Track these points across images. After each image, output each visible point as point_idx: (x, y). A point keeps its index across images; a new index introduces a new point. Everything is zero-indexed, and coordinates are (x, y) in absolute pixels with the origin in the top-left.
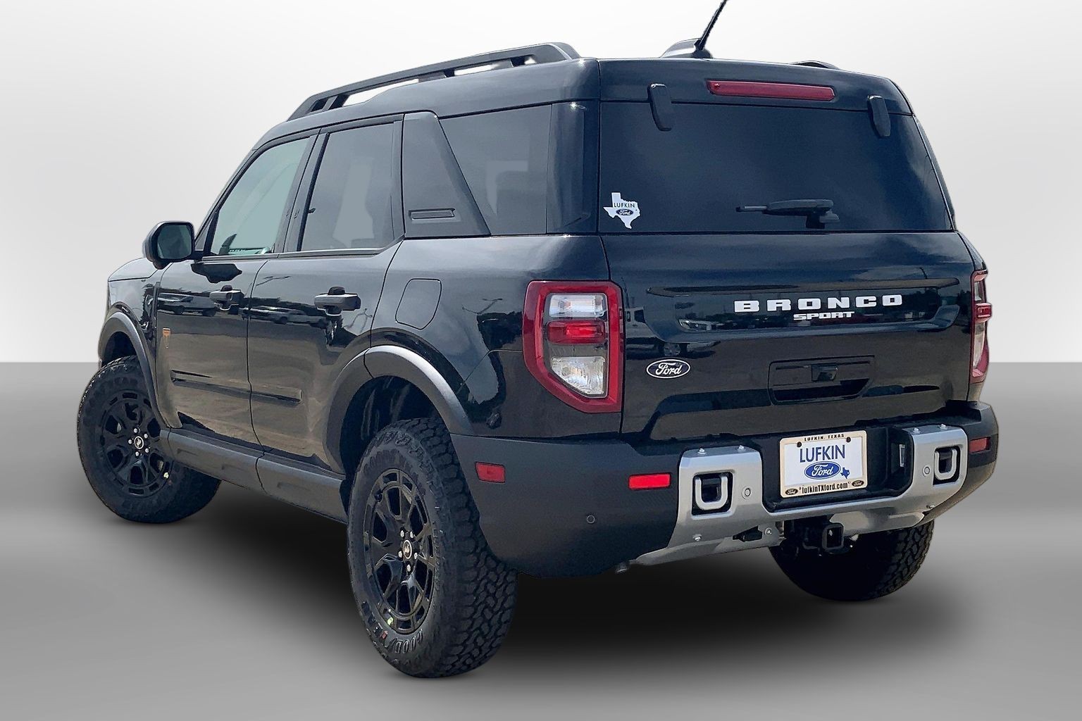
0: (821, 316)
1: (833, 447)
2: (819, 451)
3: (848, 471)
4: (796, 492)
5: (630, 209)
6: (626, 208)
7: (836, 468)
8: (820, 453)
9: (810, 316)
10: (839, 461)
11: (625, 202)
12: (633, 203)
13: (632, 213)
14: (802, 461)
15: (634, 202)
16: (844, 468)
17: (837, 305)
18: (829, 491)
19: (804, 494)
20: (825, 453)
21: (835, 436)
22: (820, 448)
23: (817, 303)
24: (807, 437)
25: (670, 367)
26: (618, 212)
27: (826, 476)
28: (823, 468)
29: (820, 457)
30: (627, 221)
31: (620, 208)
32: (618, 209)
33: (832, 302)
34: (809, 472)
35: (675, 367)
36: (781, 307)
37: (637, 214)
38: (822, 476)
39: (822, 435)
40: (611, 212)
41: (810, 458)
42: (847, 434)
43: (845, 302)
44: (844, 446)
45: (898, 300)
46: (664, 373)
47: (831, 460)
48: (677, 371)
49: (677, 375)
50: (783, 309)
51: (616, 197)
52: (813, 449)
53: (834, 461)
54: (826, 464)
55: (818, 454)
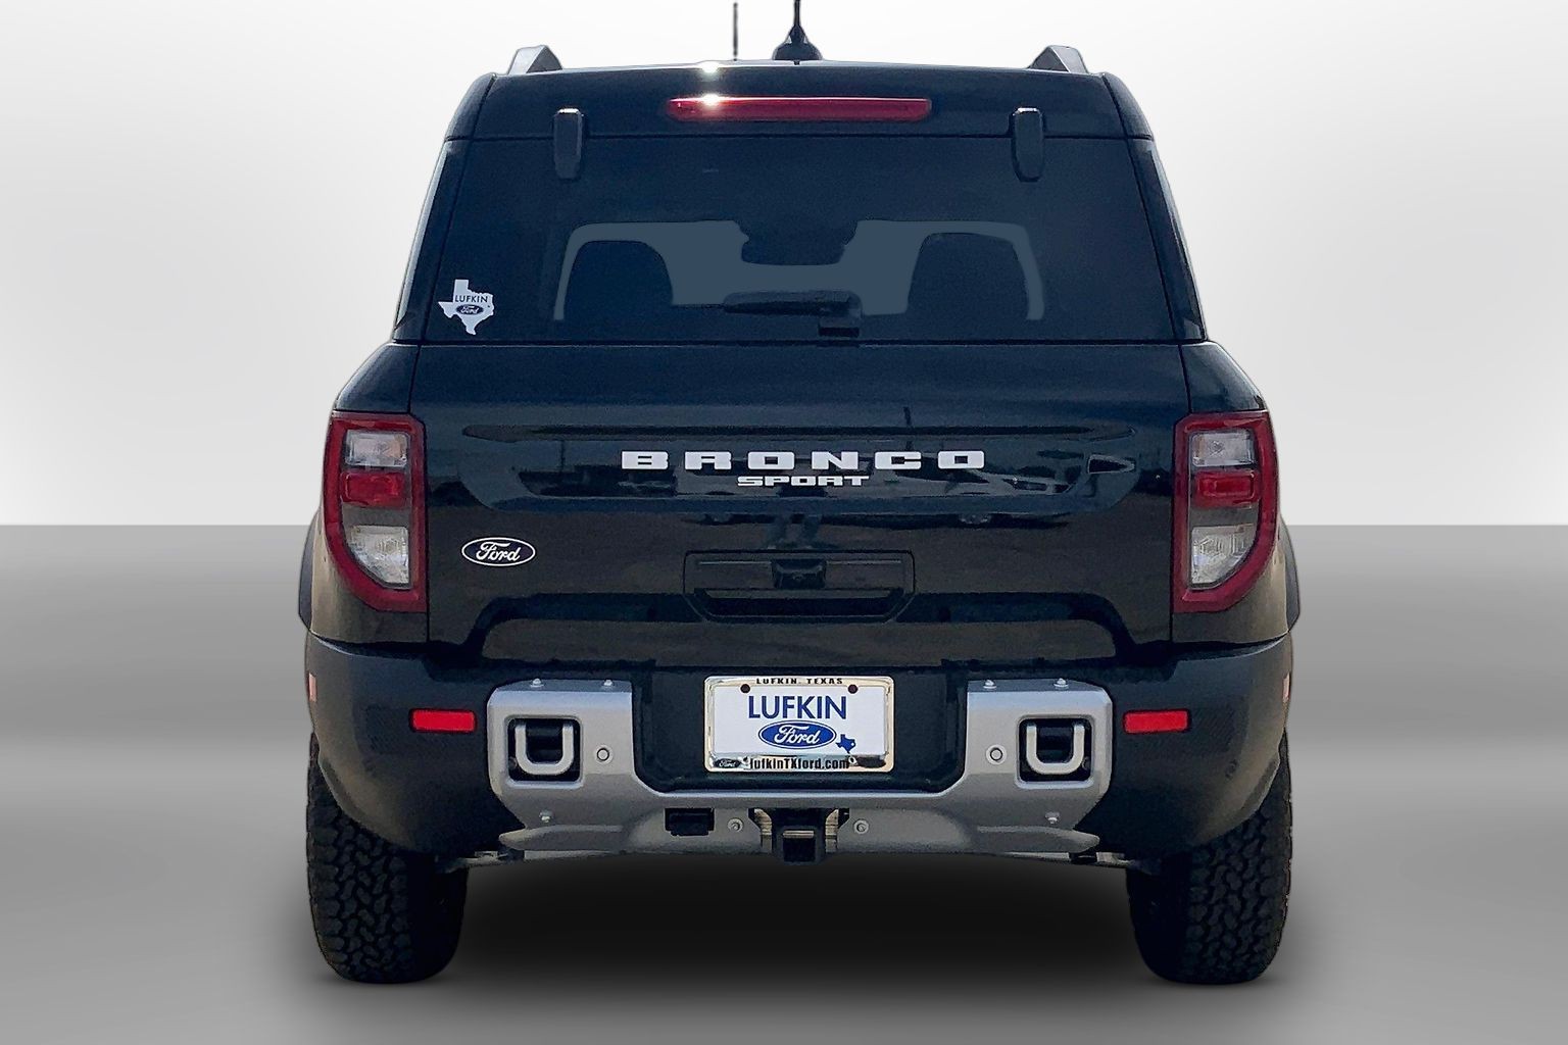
0: (796, 481)
1: (820, 699)
2: (790, 702)
3: (853, 741)
4: (736, 766)
5: (476, 304)
6: (473, 303)
7: (826, 735)
8: (792, 707)
9: (770, 481)
10: (833, 722)
11: (474, 294)
12: (485, 295)
13: (481, 310)
14: (752, 715)
15: (488, 294)
16: (843, 736)
17: (830, 463)
18: (808, 770)
19: (754, 770)
20: (803, 707)
21: (823, 681)
22: (793, 698)
23: (786, 460)
24: (761, 678)
25: (499, 549)
26: (459, 309)
27: (804, 744)
28: (798, 732)
29: (792, 714)
30: (470, 324)
31: (465, 303)
32: (460, 304)
33: (821, 460)
34: (768, 735)
35: (507, 549)
36: (713, 464)
37: (489, 311)
38: (795, 744)
39: (794, 677)
40: (449, 309)
41: (770, 711)
42: (848, 681)
43: (849, 460)
44: (844, 699)
45: (976, 460)
46: (491, 557)
47: (819, 720)
48: (514, 556)
49: (512, 562)
50: (716, 468)
51: (461, 286)
52: (777, 698)
53: (823, 721)
54: (806, 725)
55: (786, 707)
